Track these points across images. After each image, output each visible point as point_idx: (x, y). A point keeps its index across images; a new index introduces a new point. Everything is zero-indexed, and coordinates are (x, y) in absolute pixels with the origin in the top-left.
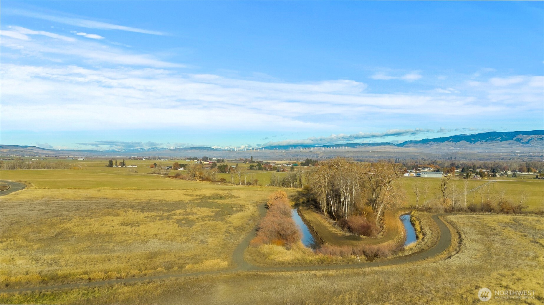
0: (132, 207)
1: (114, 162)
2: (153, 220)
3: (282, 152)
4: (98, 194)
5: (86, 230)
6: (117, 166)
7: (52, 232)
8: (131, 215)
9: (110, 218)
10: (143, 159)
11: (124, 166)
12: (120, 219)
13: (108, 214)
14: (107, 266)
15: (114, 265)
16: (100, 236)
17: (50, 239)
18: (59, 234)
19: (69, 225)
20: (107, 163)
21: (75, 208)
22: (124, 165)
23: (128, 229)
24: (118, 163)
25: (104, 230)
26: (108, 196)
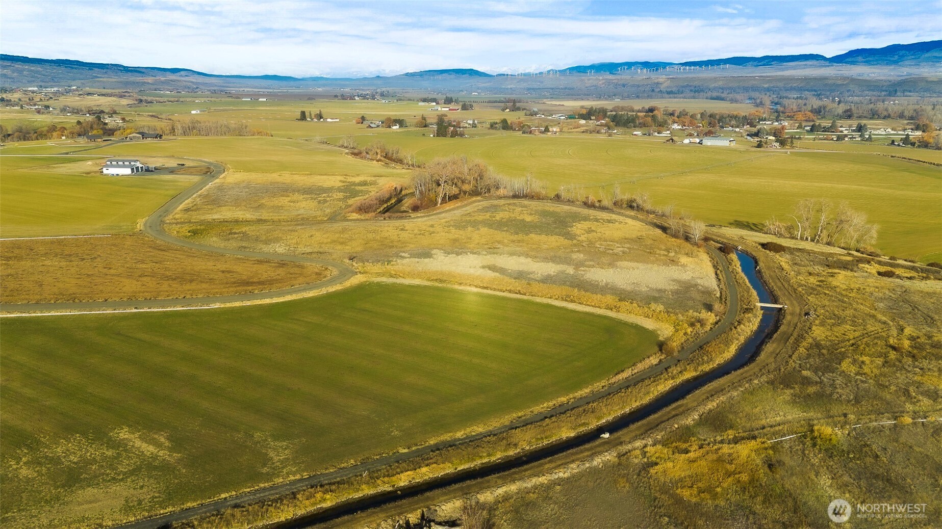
0: (298, 191)
1: (307, 114)
2: (307, 199)
3: (597, 79)
4: (280, 179)
5: (272, 204)
6: (312, 119)
7: (256, 205)
8: (296, 196)
9: (284, 198)
10: (357, 98)
11: (322, 120)
12: (289, 198)
13: (283, 196)
14: (280, 217)
15: (282, 217)
16: (278, 207)
17: (256, 207)
18: (259, 206)
19: (263, 201)
20: (298, 115)
21: (265, 191)
22: (321, 117)
23: (292, 204)
24: (313, 116)
25: (280, 205)
26: (285, 182)
